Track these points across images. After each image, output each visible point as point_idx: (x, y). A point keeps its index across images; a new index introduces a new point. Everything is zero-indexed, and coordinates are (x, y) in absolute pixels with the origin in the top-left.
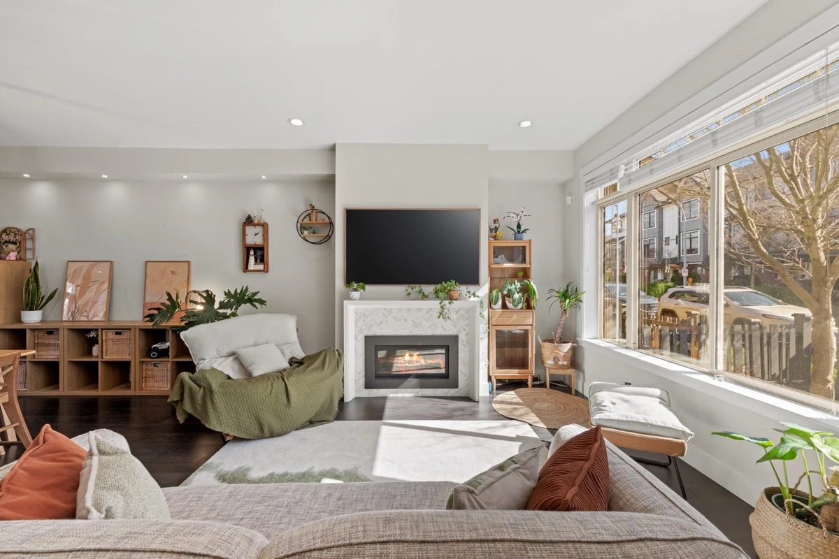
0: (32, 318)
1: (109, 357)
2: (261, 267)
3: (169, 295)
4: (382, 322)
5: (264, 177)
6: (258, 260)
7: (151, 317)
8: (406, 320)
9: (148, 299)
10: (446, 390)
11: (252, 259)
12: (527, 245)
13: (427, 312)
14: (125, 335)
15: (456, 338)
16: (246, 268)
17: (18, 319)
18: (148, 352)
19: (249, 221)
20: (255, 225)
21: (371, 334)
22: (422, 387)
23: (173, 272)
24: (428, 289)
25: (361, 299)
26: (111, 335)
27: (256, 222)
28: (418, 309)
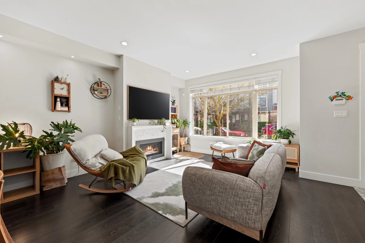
2: (66, 109)
4: (142, 135)
5: (73, 57)
6: (64, 105)
8: (149, 133)
10: (161, 158)
11: (59, 104)
12: (176, 107)
13: (156, 130)
15: (164, 138)
16: (54, 109)
19: (57, 79)
20: (62, 83)
21: (138, 140)
22: (152, 159)
24: (156, 121)
25: (137, 125)
27: (62, 81)
28: (153, 129)
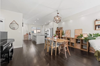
0: (63, 36)
1: (71, 42)
3: (80, 34)
6: (99, 28)
7: (77, 37)
9: (75, 35)
11: (97, 28)
14: (73, 39)
16: (95, 29)
17: (62, 36)
18: (77, 42)
23: (79, 31)
26: (71, 39)
